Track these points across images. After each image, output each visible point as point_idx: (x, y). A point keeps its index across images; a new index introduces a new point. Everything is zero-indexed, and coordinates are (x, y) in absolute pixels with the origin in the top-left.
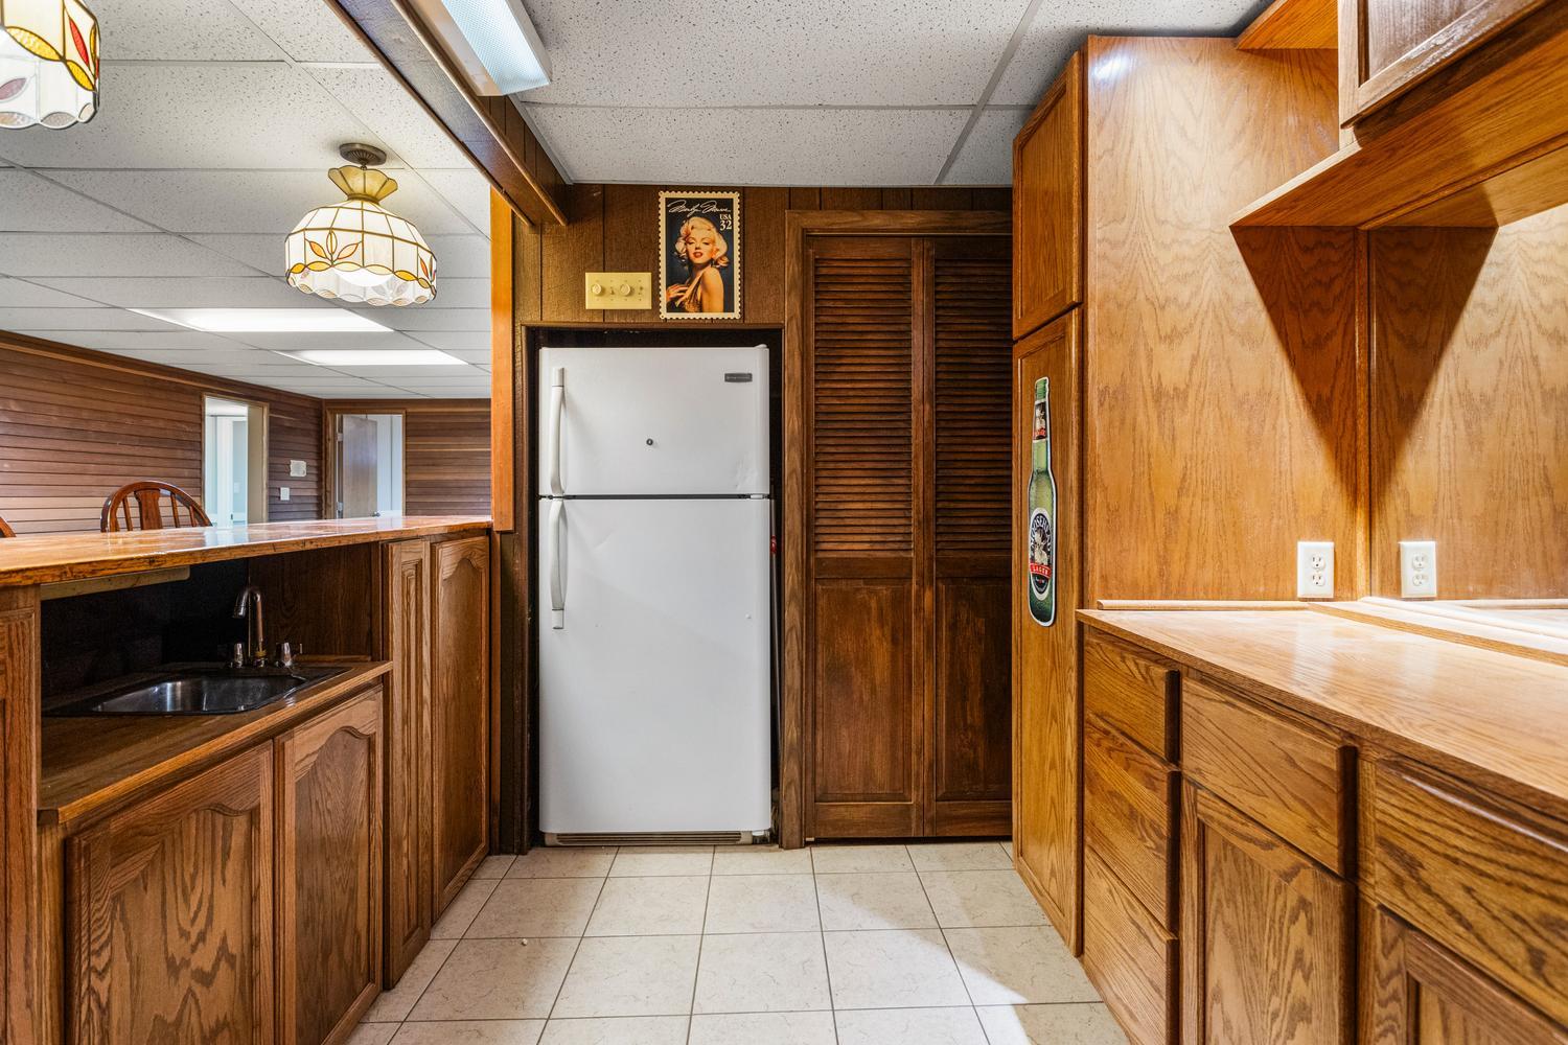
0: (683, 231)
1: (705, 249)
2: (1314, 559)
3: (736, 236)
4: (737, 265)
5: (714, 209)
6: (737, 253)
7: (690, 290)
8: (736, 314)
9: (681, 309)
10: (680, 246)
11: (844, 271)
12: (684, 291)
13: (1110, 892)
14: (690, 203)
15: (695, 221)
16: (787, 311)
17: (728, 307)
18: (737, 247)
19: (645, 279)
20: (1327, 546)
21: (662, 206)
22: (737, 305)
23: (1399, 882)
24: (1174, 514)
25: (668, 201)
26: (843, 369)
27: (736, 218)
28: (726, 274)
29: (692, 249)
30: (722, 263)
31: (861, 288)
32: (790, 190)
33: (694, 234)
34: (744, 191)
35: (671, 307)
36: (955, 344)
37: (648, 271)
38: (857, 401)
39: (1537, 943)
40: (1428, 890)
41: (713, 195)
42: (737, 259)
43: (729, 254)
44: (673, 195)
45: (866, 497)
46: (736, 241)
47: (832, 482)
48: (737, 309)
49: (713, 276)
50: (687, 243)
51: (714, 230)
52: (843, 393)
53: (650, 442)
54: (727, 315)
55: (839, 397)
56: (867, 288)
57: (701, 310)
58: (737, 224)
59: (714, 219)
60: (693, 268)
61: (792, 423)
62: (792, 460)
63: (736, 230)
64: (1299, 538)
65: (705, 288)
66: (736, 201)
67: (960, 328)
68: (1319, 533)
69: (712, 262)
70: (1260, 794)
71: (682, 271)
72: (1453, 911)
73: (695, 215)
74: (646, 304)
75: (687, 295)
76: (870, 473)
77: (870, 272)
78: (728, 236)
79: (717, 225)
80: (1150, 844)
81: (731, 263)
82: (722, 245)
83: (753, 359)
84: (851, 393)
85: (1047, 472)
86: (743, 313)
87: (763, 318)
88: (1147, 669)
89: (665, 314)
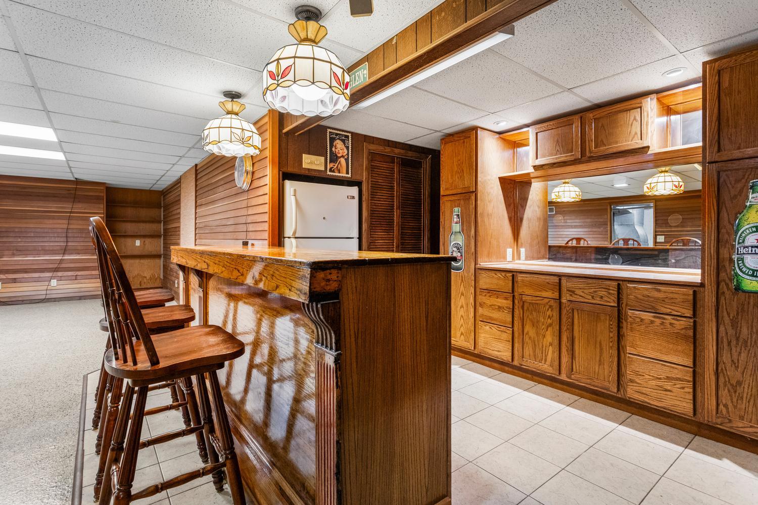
0: (334, 144)
1: (341, 151)
2: (509, 251)
3: (350, 149)
4: (350, 159)
5: (343, 138)
6: (350, 155)
7: (336, 165)
8: (349, 176)
9: (333, 171)
10: (333, 149)
11: (378, 165)
12: (334, 165)
13: (491, 328)
14: (337, 134)
15: (338, 141)
16: (364, 177)
17: (347, 173)
18: (350, 153)
19: (323, 159)
20: (511, 249)
21: (328, 134)
22: (350, 172)
23: (571, 295)
24: (490, 242)
25: (330, 132)
26: (377, 197)
27: (350, 142)
28: (347, 160)
29: (337, 150)
30: (346, 157)
31: (382, 171)
32: (365, 136)
33: (338, 146)
34: (352, 133)
35: (331, 170)
36: (405, 191)
37: (323, 156)
38: (381, 207)
39: (592, 295)
40: (576, 294)
41: (343, 133)
42: (350, 157)
43: (348, 154)
44: (331, 131)
45: (383, 239)
46: (350, 150)
47: (374, 233)
48: (350, 174)
49: (343, 161)
50: (336, 148)
51: (343, 145)
52: (377, 204)
53: (324, 218)
54: (347, 175)
55: (376, 206)
56: (384, 171)
57: (339, 173)
58: (350, 144)
59: (343, 141)
60: (338, 158)
61: (365, 214)
62: (364, 226)
63: (350, 147)
64: (508, 248)
65: (341, 165)
66: (350, 137)
67: (406, 187)
68: (511, 247)
69: (343, 156)
70: (540, 291)
71: (334, 158)
72: (580, 296)
73: (338, 139)
74: (323, 168)
75: (335, 167)
76: (383, 231)
77: (384, 166)
78: (347, 148)
79: (344, 144)
80: (506, 311)
81: (348, 157)
82: (346, 151)
83: (354, 191)
84: (379, 205)
85: (460, 232)
86: (351, 175)
87: (357, 178)
88: (505, 275)
89: (329, 173)
